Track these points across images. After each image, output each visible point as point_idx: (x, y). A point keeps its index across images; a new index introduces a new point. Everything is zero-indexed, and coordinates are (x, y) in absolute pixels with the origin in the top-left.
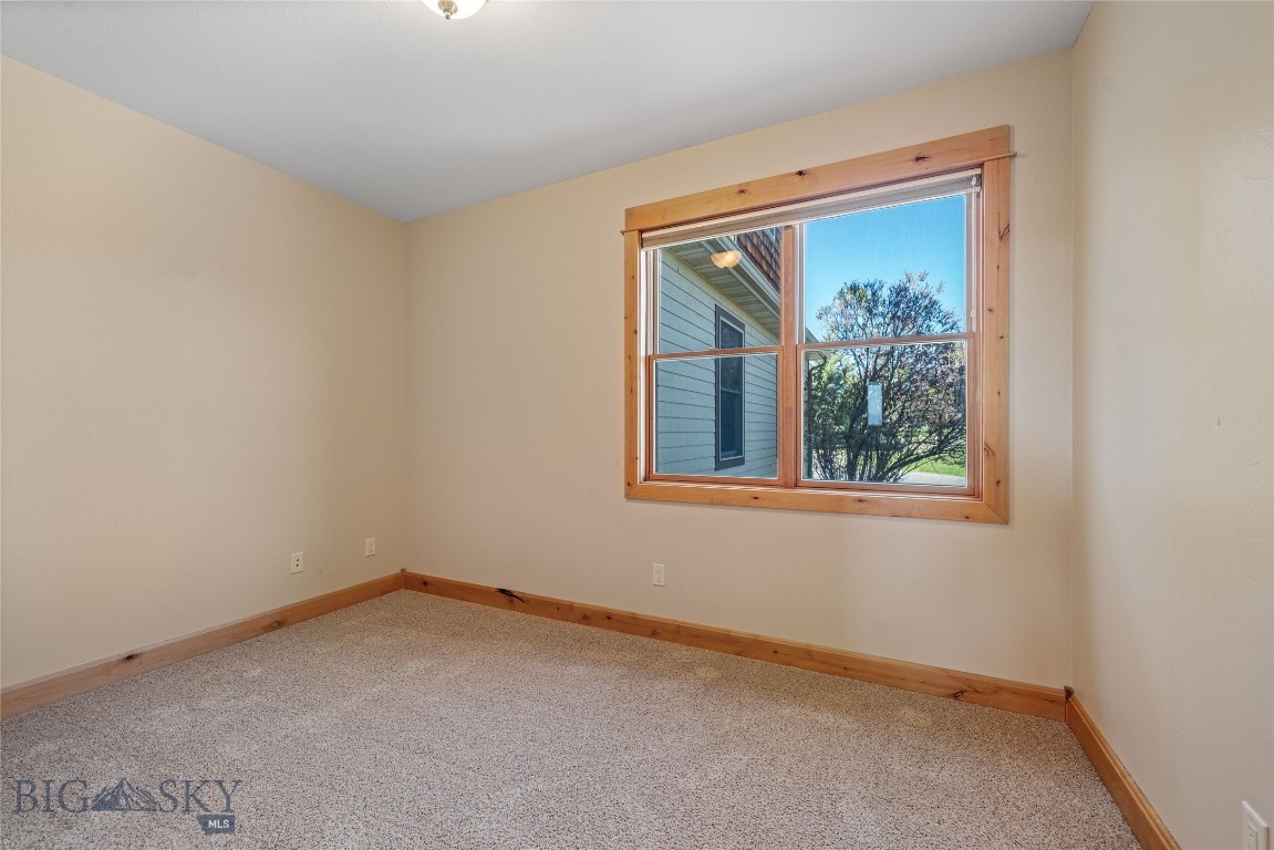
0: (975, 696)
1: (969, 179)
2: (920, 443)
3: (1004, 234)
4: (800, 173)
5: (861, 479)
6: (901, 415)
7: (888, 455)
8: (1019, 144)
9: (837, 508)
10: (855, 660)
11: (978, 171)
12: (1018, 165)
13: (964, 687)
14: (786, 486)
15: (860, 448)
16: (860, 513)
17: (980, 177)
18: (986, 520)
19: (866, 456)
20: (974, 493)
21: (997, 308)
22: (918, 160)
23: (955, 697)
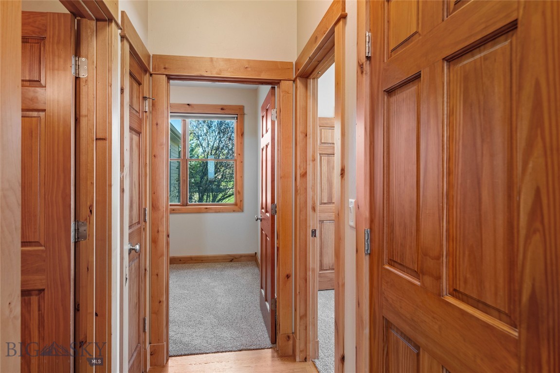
0: (236, 260)
1: (234, 117)
2: (230, 189)
3: (242, 135)
4: (188, 105)
5: (206, 202)
6: (222, 175)
7: (217, 195)
8: (246, 112)
9: (199, 212)
10: (205, 257)
11: (237, 116)
12: (246, 117)
13: (233, 258)
14: (183, 206)
15: (205, 192)
16: (206, 212)
17: (237, 117)
18: (239, 211)
19: (207, 196)
20: (236, 204)
21: (241, 154)
22: (222, 109)
23: (231, 261)
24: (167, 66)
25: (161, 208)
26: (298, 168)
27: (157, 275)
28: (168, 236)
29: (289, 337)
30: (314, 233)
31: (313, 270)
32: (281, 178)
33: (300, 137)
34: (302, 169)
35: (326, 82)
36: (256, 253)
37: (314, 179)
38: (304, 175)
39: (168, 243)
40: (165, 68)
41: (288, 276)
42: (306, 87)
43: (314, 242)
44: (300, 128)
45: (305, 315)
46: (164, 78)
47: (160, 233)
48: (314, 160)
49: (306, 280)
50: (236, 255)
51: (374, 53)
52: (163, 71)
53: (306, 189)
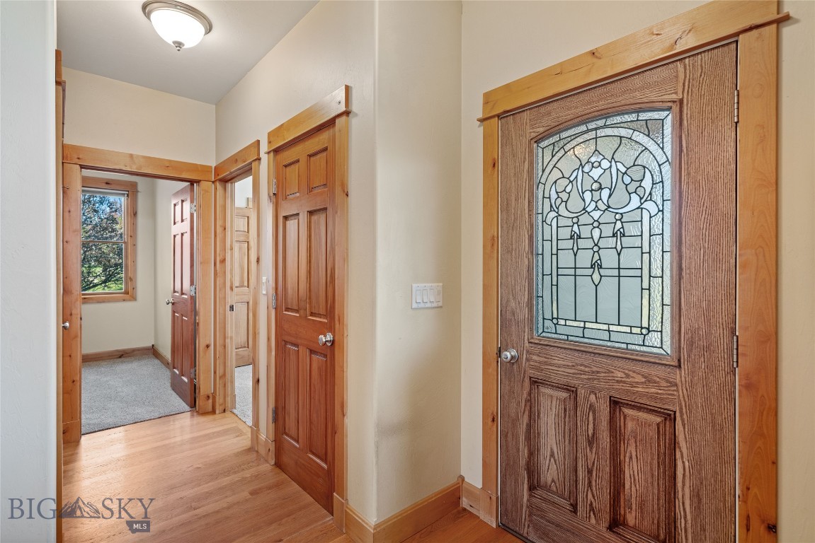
0: (127, 355)
1: (124, 194)
3: (135, 214)
11: (127, 192)
12: (140, 195)
13: (123, 353)
17: (127, 194)
18: (130, 300)
20: (126, 293)
21: (133, 236)
22: (107, 183)
23: (120, 357)
24: (81, 157)
25: (74, 291)
26: (218, 255)
27: (70, 356)
28: (81, 319)
29: (208, 397)
30: (232, 308)
31: (231, 338)
32: (201, 263)
33: (219, 230)
34: (221, 256)
35: (243, 188)
36: (153, 345)
37: (232, 264)
38: (223, 261)
39: (81, 325)
40: (79, 158)
41: (208, 346)
42: (225, 189)
43: (231, 316)
44: (219, 223)
45: (224, 375)
46: (78, 167)
47: (73, 316)
48: (231, 249)
49: (225, 346)
50: (128, 349)
51: (278, 191)
52: (77, 161)
53: (225, 272)
